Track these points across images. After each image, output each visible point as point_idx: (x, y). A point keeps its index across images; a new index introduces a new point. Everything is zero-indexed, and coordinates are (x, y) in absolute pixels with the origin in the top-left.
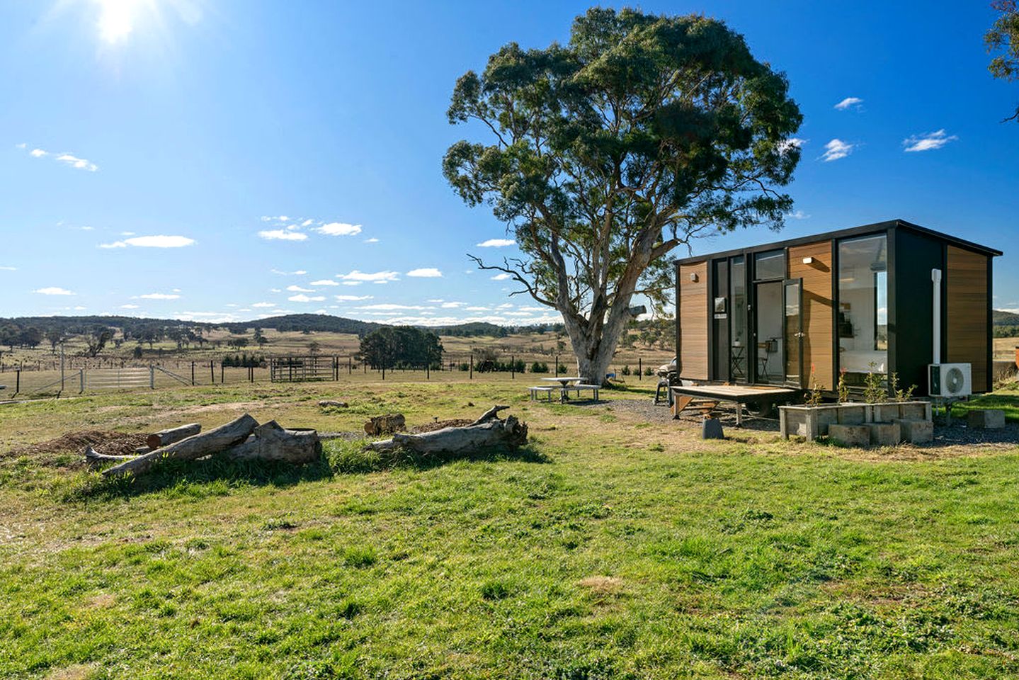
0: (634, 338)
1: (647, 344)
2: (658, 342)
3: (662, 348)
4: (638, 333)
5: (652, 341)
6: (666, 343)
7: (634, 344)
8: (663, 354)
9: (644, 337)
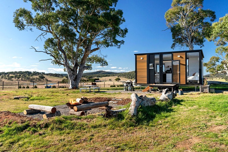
0: (12, 77)
1: (17, 79)
2: (20, 78)
3: (22, 80)
4: (14, 76)
5: (19, 78)
6: (23, 79)
7: (12, 79)
8: (23, 82)
9: (16, 77)
